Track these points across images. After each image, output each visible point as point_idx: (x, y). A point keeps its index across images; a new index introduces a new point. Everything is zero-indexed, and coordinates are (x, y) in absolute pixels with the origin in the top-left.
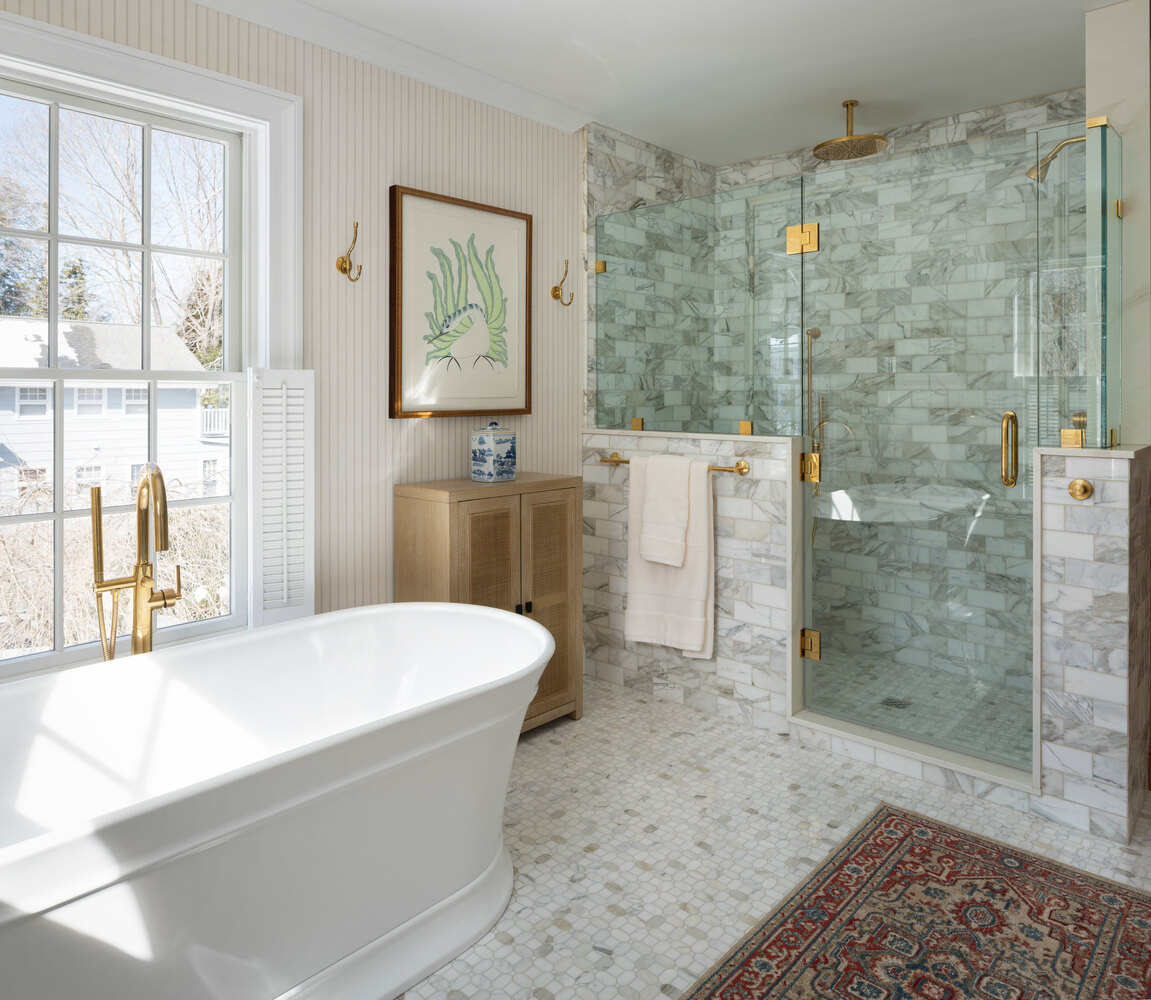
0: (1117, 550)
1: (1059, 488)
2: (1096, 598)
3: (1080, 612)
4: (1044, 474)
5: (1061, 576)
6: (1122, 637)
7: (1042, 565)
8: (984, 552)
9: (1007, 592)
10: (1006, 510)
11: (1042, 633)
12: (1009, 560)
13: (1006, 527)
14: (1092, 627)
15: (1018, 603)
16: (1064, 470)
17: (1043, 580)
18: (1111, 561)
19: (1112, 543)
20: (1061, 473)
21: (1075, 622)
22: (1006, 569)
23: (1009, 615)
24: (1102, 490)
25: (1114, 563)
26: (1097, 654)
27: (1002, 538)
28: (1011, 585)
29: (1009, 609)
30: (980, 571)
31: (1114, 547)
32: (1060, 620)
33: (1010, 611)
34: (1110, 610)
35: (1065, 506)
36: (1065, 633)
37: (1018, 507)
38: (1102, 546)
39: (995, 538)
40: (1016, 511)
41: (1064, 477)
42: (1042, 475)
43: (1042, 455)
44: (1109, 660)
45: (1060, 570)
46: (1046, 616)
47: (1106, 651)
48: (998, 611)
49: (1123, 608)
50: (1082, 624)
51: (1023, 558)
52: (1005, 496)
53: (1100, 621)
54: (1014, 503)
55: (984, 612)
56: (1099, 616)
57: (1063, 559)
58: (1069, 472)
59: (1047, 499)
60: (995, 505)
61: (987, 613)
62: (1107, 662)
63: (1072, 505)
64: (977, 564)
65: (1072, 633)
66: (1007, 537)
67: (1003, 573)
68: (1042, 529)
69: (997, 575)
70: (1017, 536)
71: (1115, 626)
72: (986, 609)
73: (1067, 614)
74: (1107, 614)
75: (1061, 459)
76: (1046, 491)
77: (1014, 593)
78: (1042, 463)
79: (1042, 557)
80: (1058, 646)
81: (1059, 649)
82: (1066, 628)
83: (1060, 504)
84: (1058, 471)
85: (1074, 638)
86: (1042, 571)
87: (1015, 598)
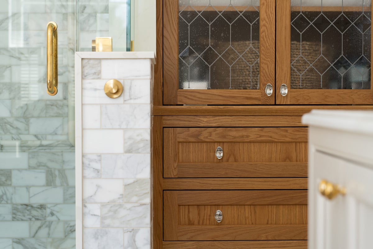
0: (142, 140)
1: (96, 90)
2: (126, 186)
3: (113, 201)
4: (83, 77)
5: (98, 171)
6: (145, 217)
7: (83, 163)
8: (11, 185)
9: (30, 219)
10: (30, 143)
11: (83, 227)
12: (32, 190)
13: (29, 158)
14: (123, 213)
15: (40, 228)
16: (99, 73)
17: (83, 177)
18: (137, 151)
19: (138, 135)
20: (98, 75)
21: (110, 211)
22: (30, 198)
23: (32, 241)
24: (130, 89)
25: (139, 153)
26: (127, 235)
27: (26, 170)
28: (34, 213)
29: (32, 234)
30: (7, 203)
31: (139, 138)
32: (98, 212)
33: (34, 237)
34: (136, 195)
35: (101, 105)
36: (102, 223)
37: (39, 139)
38: (130, 138)
39: (20, 170)
40: (38, 143)
41: (99, 78)
42: (82, 78)
43: (82, 59)
44: (137, 239)
45: (97, 166)
46: (86, 210)
47: (134, 232)
48: (23, 239)
49: (147, 192)
50: (115, 212)
51: (44, 186)
52: (28, 130)
53: (128, 206)
54: (36, 136)
55: (10, 242)
56: (128, 202)
57: (100, 156)
58: (104, 74)
59: (87, 100)
60: (20, 139)
61: (13, 242)
62: (135, 241)
63: (106, 104)
64: (5, 197)
65: (107, 222)
66: (30, 168)
67: (26, 202)
68: (83, 129)
69: (22, 205)
70: (39, 166)
71: (140, 209)
72: (13, 239)
73: (103, 205)
74: (135, 199)
75: (97, 62)
76: (86, 93)
77: (37, 219)
78: (83, 67)
79: (83, 156)
80: (96, 236)
81: (97, 238)
82: (103, 218)
83: (97, 104)
84: (95, 73)
85: (108, 226)
86: (83, 169)
87: (38, 223)
